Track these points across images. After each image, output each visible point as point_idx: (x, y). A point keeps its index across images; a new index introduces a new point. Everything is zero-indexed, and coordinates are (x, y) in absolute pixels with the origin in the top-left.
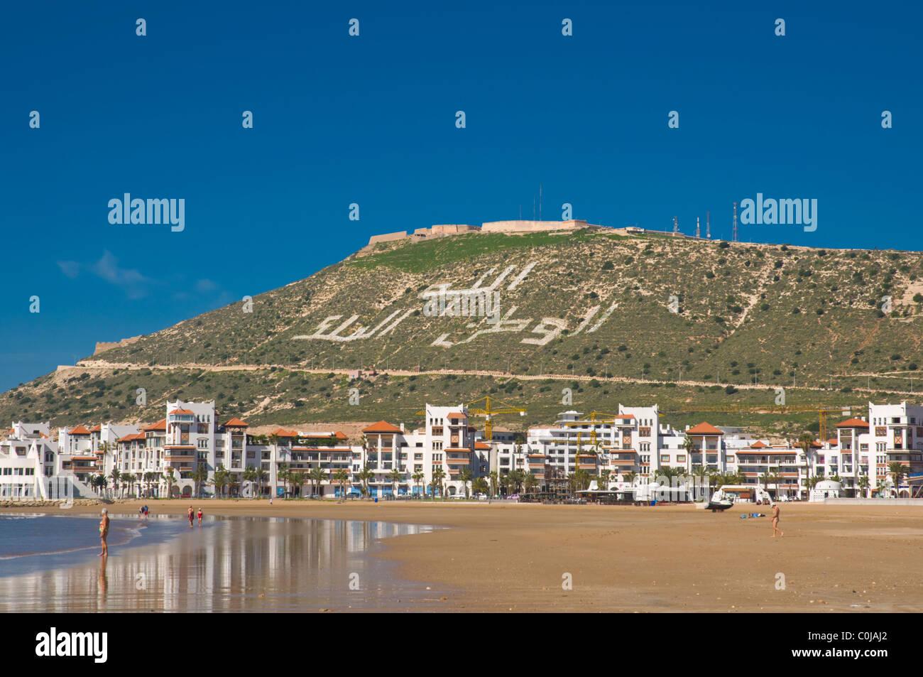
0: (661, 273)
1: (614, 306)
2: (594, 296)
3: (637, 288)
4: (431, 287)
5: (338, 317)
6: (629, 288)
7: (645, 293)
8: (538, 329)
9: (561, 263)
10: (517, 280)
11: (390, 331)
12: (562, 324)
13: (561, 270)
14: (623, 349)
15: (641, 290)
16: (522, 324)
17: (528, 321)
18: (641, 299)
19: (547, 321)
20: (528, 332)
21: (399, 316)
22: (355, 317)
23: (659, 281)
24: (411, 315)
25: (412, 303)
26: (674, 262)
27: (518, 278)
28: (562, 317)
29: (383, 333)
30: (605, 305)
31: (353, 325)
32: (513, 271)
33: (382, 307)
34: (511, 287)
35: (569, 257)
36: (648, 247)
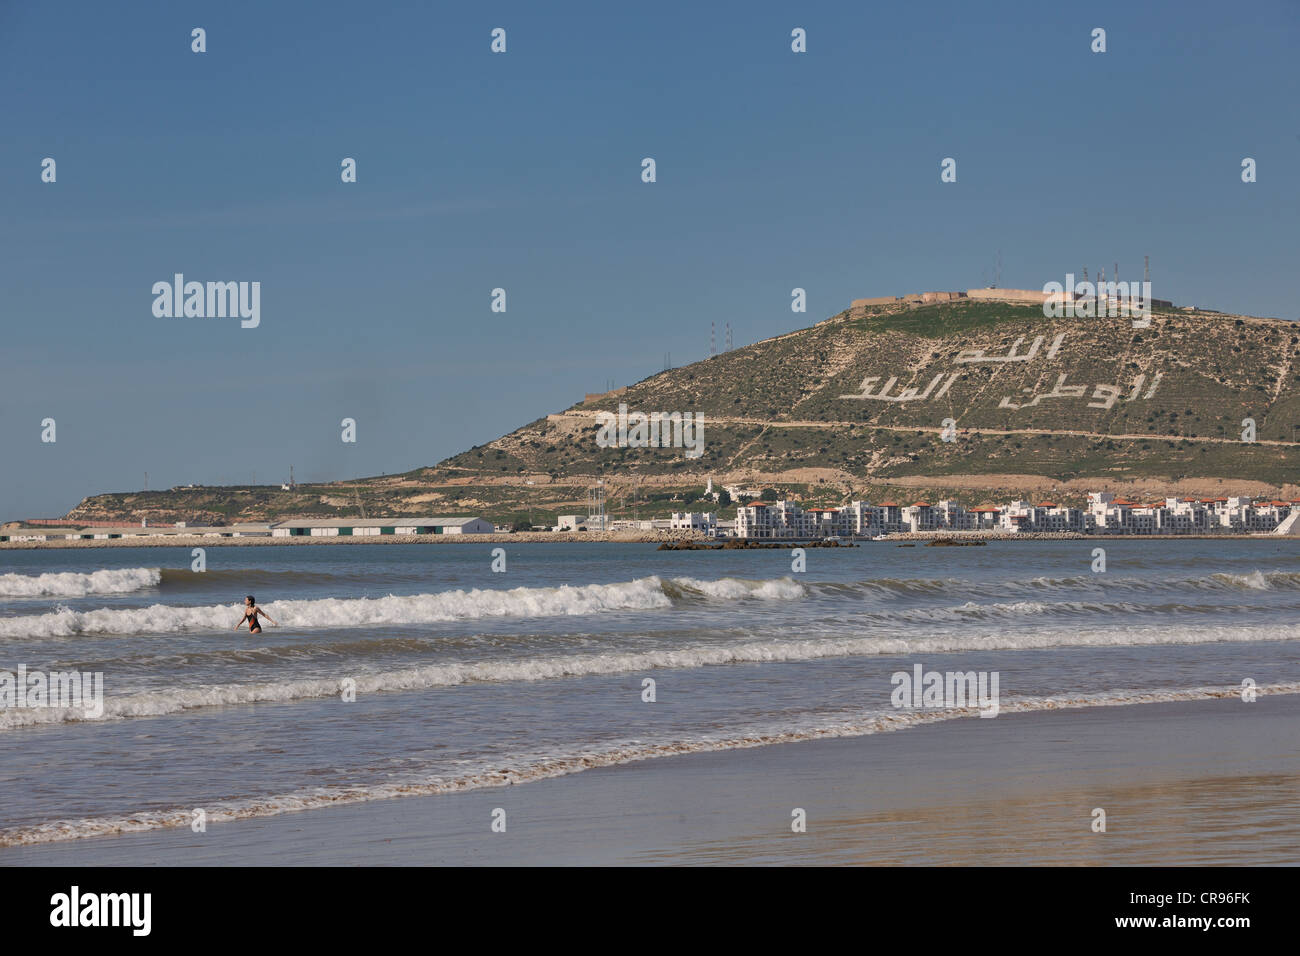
0: (1191, 347)
1: (1159, 376)
2: (1135, 366)
3: (1175, 360)
4: (962, 353)
5: (876, 379)
6: (1166, 360)
7: (1183, 364)
8: (1096, 395)
9: (1091, 336)
10: (1053, 352)
11: (946, 394)
12: (1116, 391)
13: (1093, 342)
14: (1189, 413)
15: (1178, 362)
16: (1080, 391)
17: (1084, 387)
18: (1184, 370)
19: (1101, 387)
20: (1088, 396)
21: (945, 379)
22: (893, 380)
23: (1193, 355)
24: (958, 378)
25: (952, 368)
26: (1200, 337)
27: (1052, 348)
28: (1114, 384)
29: (940, 394)
30: (1150, 376)
31: (895, 386)
32: (1044, 342)
33: (915, 370)
34: (1050, 356)
35: (1096, 330)
36: (1168, 323)
